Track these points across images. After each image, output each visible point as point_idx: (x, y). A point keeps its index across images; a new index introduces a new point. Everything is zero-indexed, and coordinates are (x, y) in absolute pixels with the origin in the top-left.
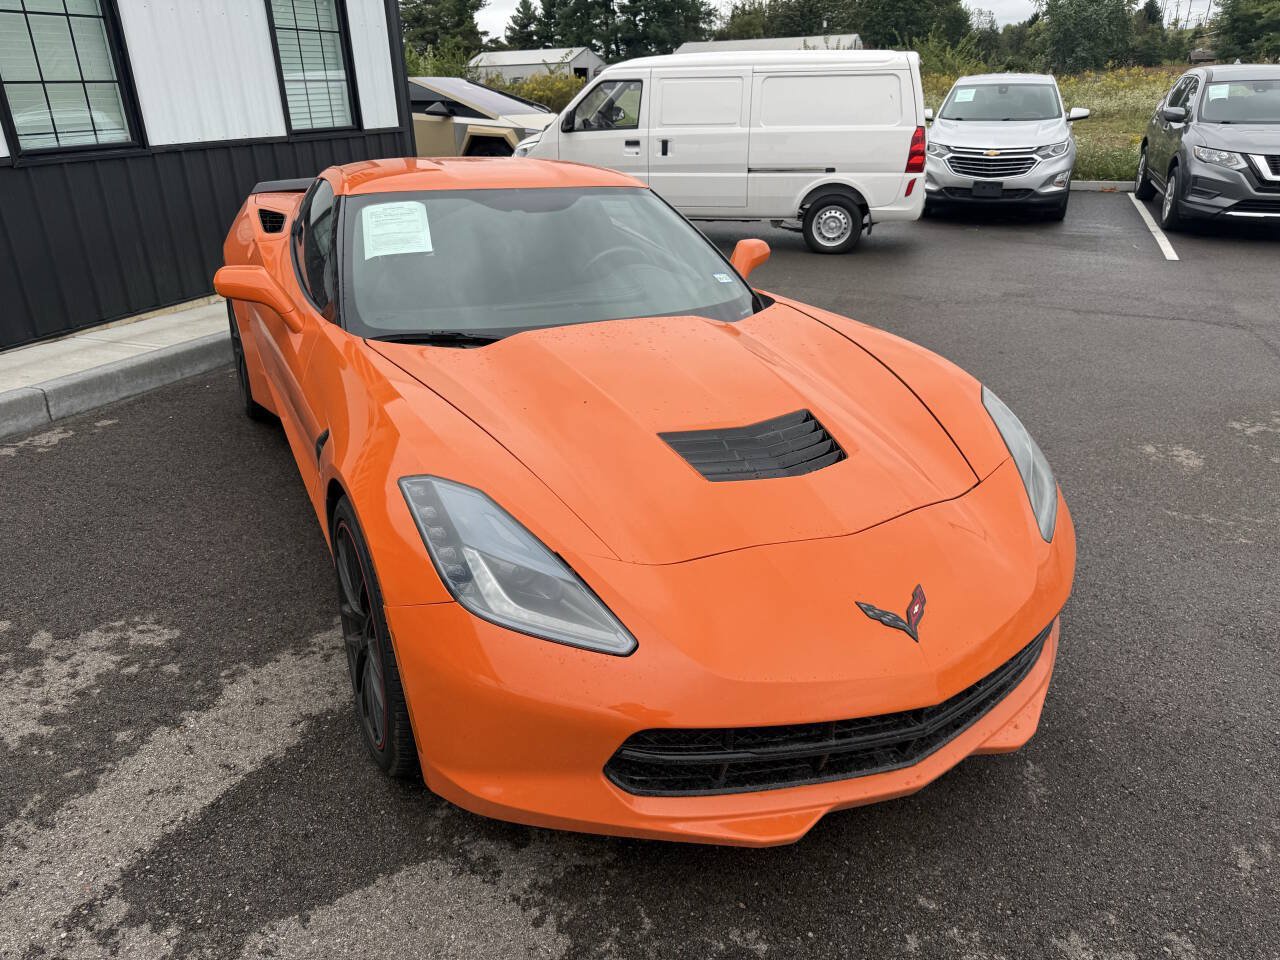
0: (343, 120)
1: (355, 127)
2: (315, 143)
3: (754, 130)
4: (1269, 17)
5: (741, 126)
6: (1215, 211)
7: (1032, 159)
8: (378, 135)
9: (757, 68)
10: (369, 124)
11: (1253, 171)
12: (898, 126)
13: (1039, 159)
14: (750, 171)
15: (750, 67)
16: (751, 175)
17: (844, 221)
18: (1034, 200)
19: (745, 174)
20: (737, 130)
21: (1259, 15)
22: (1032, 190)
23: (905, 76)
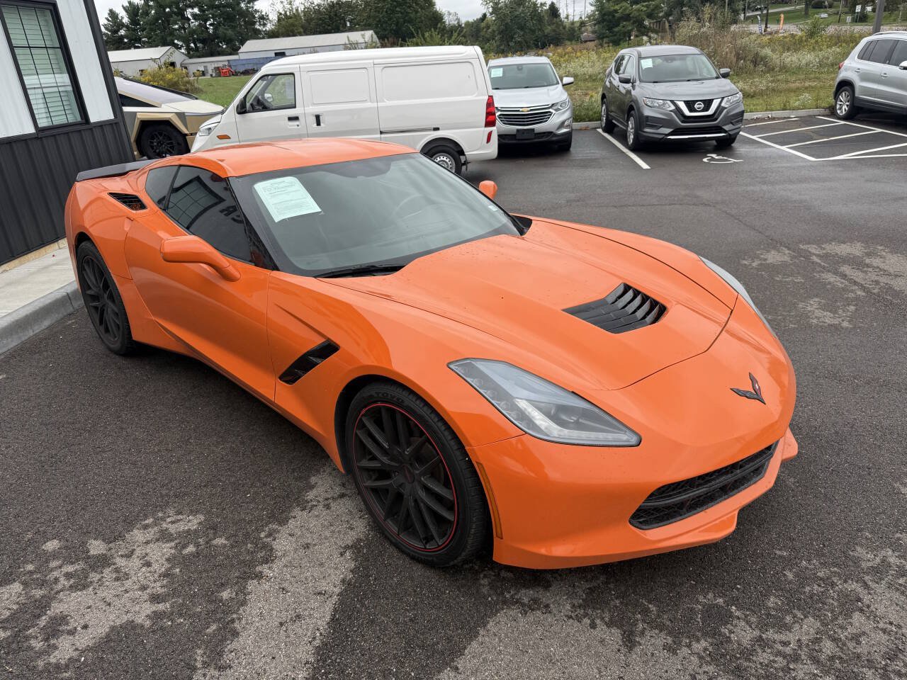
0: (74, 117)
1: (84, 121)
2: (57, 136)
3: (380, 104)
4: (622, 13)
5: (371, 102)
6: (661, 137)
7: (550, 112)
8: (101, 126)
9: (376, 61)
10: (94, 117)
11: (678, 110)
12: (477, 96)
13: (554, 112)
14: (381, 133)
15: (372, 61)
16: (383, 136)
17: (449, 163)
18: (554, 139)
19: (379, 136)
20: (368, 105)
21: (616, 11)
22: (552, 132)
23: (476, 62)
